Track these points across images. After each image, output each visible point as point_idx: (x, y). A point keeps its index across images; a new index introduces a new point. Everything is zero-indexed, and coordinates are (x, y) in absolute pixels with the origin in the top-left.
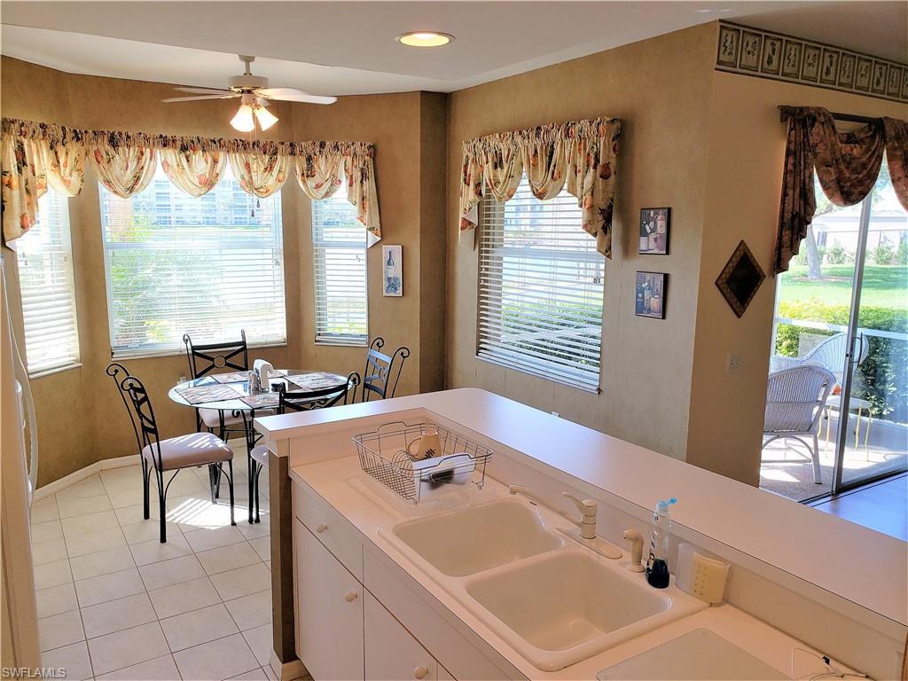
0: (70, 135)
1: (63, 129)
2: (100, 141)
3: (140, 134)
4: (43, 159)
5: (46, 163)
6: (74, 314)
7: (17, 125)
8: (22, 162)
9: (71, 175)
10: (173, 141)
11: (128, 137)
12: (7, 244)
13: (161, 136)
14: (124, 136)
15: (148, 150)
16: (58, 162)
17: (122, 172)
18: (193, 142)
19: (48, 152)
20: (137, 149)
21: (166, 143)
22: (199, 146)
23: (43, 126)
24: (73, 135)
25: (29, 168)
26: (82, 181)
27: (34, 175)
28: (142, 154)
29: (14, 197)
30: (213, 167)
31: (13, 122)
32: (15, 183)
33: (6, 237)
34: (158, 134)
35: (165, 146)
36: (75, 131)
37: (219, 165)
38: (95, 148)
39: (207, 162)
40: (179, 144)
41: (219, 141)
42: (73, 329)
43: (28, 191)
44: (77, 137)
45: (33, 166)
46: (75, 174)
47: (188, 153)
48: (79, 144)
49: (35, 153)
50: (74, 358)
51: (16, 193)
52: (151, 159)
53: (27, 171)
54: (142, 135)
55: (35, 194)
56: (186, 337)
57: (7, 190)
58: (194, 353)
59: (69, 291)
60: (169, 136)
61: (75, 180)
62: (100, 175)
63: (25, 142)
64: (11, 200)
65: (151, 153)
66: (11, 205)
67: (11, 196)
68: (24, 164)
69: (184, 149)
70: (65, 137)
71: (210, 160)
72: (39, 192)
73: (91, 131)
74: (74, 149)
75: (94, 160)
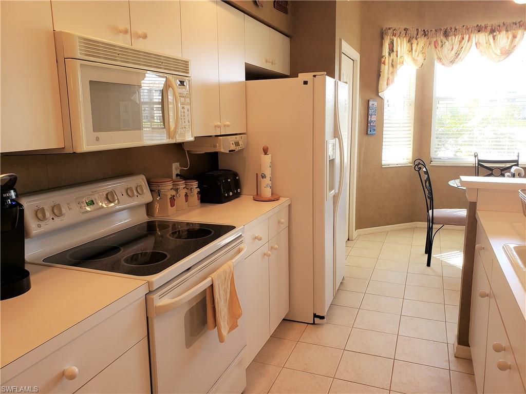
0: (421, 33)
1: (417, 30)
2: (438, 34)
3: (464, 26)
4: (403, 48)
5: (405, 50)
6: (412, 136)
7: (391, 30)
8: (391, 50)
9: (418, 56)
10: (486, 27)
11: (456, 29)
12: (380, 94)
13: (478, 25)
14: (453, 30)
15: (468, 36)
16: (412, 49)
17: (449, 52)
18: (499, 26)
19: (407, 44)
20: (460, 37)
21: (479, 29)
22: (504, 28)
23: (406, 30)
24: (423, 33)
25: (395, 53)
26: (425, 59)
27: (397, 56)
28: (463, 39)
29: (385, 69)
30: (512, 41)
31: (390, 29)
32: (387, 62)
33: (380, 91)
34: (476, 25)
35: (479, 31)
36: (424, 31)
37: (517, 39)
38: (435, 39)
39: (508, 38)
40: (489, 28)
41: (519, 22)
42: (410, 145)
43: (392, 66)
44: (425, 34)
45: (397, 52)
46: (421, 55)
47: (495, 34)
48: (426, 38)
49: (399, 45)
50: (409, 161)
51: (386, 66)
52: (468, 41)
53: (393, 55)
54: (465, 27)
55: (396, 67)
56: (476, 154)
57: (383, 65)
58: (479, 164)
59: (411, 123)
60: (483, 25)
61: (420, 59)
62: (435, 55)
63: (395, 39)
64: (384, 71)
65: (469, 37)
66: (384, 74)
67: (384, 69)
68: (393, 51)
69: (492, 31)
70: (417, 35)
71: (511, 37)
72: (398, 66)
73: (433, 30)
74: (422, 41)
75: (433, 46)
